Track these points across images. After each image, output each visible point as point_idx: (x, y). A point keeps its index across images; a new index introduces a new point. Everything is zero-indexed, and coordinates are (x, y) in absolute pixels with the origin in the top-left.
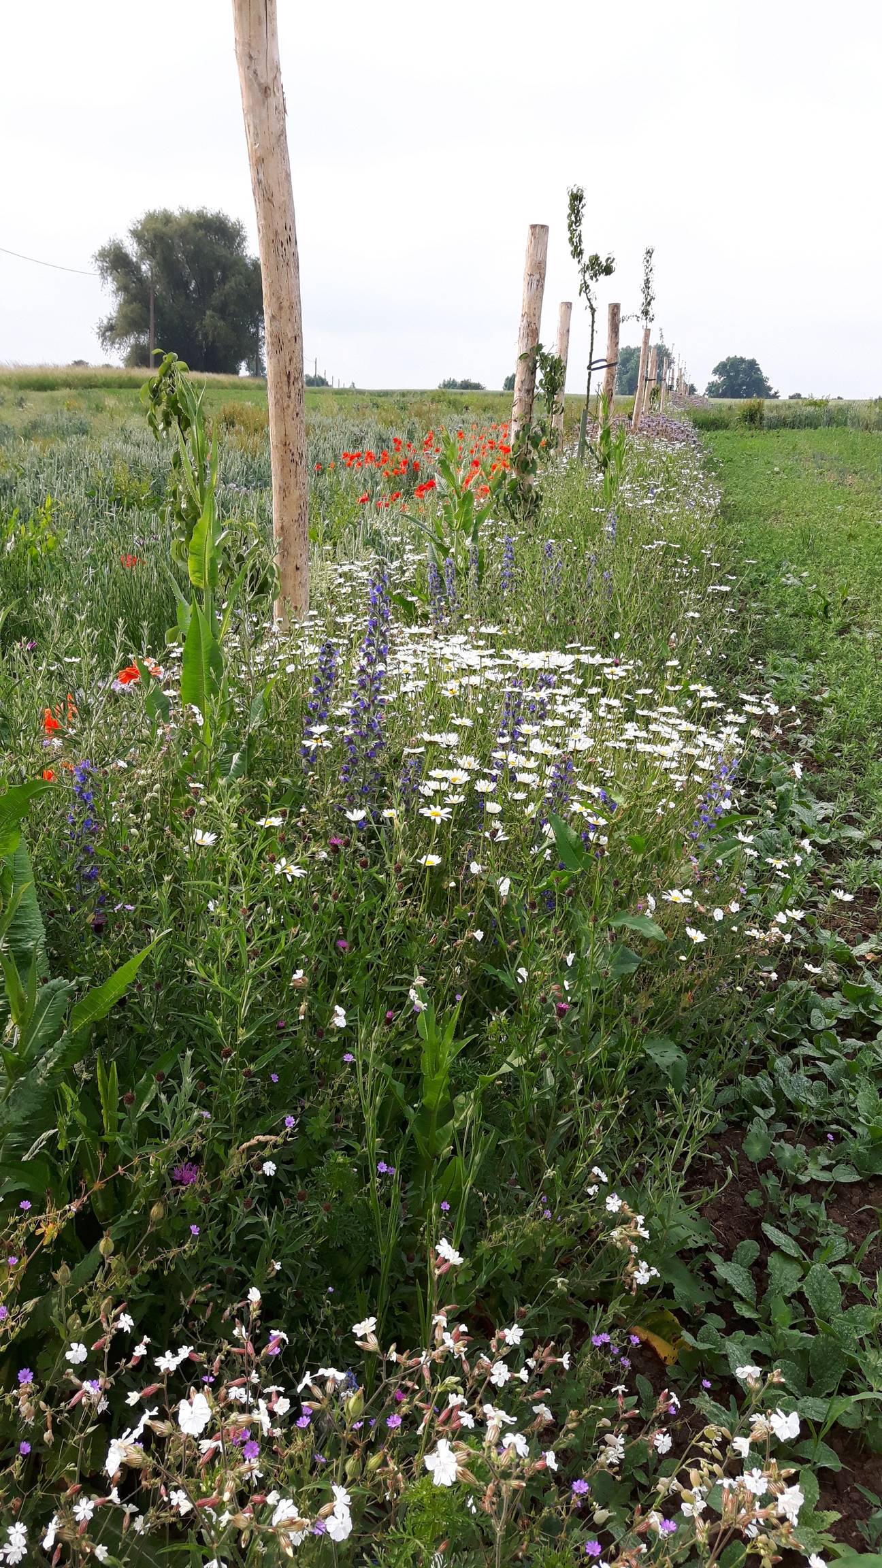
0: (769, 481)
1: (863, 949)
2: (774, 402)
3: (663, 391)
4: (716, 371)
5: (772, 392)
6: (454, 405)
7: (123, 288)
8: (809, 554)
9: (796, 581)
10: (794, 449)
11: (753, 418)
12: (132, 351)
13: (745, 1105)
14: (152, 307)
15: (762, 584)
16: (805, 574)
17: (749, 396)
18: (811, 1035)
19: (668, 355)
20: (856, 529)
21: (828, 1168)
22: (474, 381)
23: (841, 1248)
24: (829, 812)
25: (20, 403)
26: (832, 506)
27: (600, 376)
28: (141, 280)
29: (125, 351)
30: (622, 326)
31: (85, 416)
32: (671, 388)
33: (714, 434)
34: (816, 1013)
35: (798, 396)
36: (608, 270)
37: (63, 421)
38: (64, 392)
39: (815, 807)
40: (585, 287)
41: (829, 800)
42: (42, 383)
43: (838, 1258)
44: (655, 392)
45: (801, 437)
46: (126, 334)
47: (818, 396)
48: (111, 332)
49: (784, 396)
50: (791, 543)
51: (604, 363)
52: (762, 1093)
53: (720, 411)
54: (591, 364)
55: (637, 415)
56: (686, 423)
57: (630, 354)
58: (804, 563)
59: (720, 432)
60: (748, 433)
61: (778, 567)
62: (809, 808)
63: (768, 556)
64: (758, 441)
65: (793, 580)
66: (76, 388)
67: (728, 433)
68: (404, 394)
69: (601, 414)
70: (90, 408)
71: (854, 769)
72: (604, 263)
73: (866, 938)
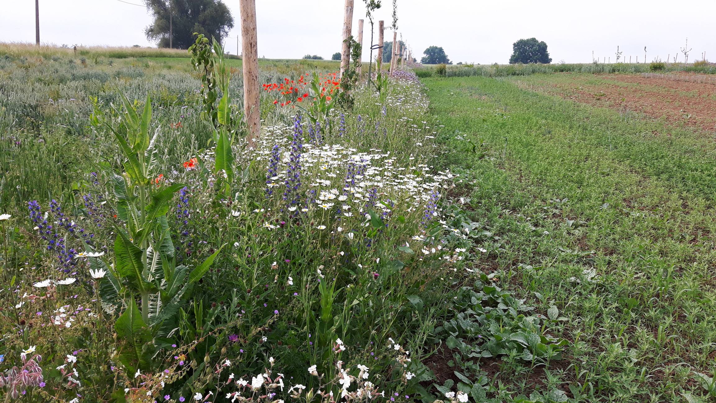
0: (449, 98)
1: (491, 276)
2: (450, 65)
3: (402, 60)
4: (425, 53)
5: (449, 62)
6: (310, 66)
7: (157, 12)
8: (467, 127)
9: (462, 138)
10: (460, 85)
11: (441, 72)
12: (161, 41)
13: (446, 332)
14: (171, 21)
15: (447, 139)
16: (465, 135)
17: (439, 63)
18: (471, 307)
19: (404, 45)
20: (486, 117)
21: (480, 353)
22: (318, 56)
23: (485, 380)
24: (477, 226)
25: (111, 63)
26: (476, 108)
27: (376, 52)
28: (165, 9)
29: (158, 41)
30: (385, 31)
31: (141, 69)
32: (406, 59)
33: (425, 79)
34: (473, 298)
35: (461, 63)
36: (378, 6)
37: (131, 71)
38: (131, 59)
39: (471, 224)
40: (369, 14)
41: (477, 222)
42: (120, 55)
43: (484, 384)
44: (399, 60)
45: (462, 81)
46: (159, 33)
47: (469, 63)
48: (151, 32)
49: (455, 63)
50: (459, 123)
51: (378, 46)
52: (453, 327)
53: (427, 69)
54: (372, 46)
55: (392, 69)
56: (413, 74)
57: (388, 45)
58: (464, 131)
59: (428, 78)
60: (439, 79)
61: (453, 133)
62: (469, 224)
63: (450, 128)
64: (443, 82)
65: (460, 137)
66: (136, 57)
67: (431, 79)
68: (288, 61)
69: (377, 68)
70: (143, 66)
71: (487, 210)
72: (376, 3)
73: (493, 272)
